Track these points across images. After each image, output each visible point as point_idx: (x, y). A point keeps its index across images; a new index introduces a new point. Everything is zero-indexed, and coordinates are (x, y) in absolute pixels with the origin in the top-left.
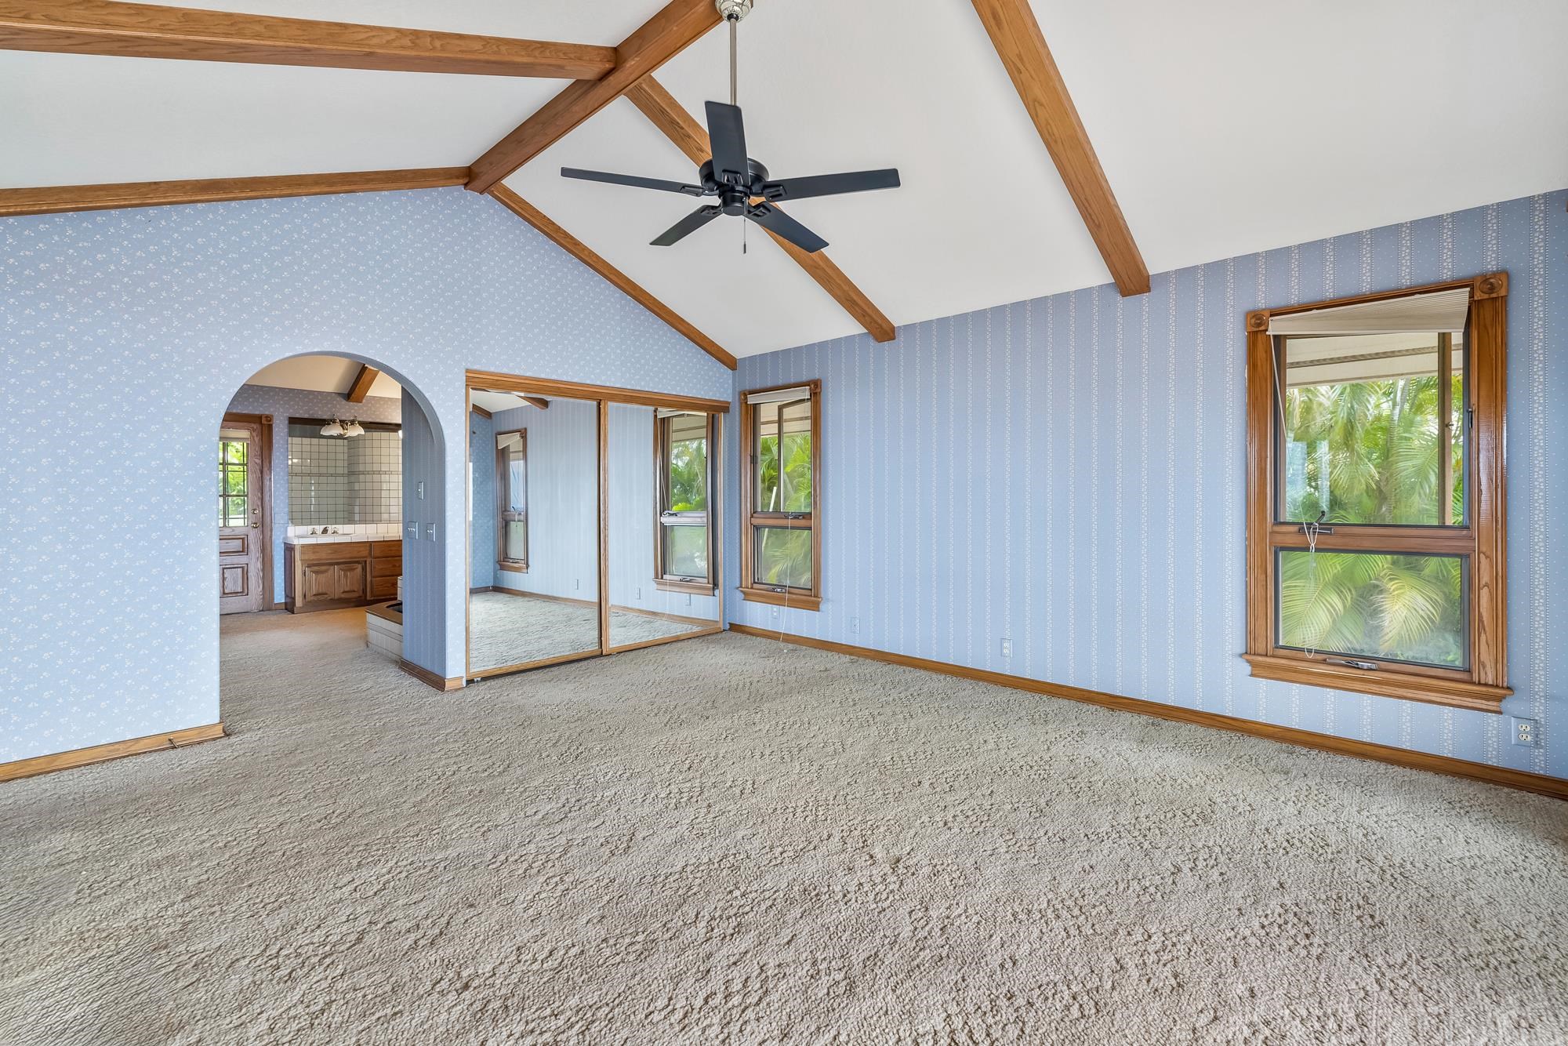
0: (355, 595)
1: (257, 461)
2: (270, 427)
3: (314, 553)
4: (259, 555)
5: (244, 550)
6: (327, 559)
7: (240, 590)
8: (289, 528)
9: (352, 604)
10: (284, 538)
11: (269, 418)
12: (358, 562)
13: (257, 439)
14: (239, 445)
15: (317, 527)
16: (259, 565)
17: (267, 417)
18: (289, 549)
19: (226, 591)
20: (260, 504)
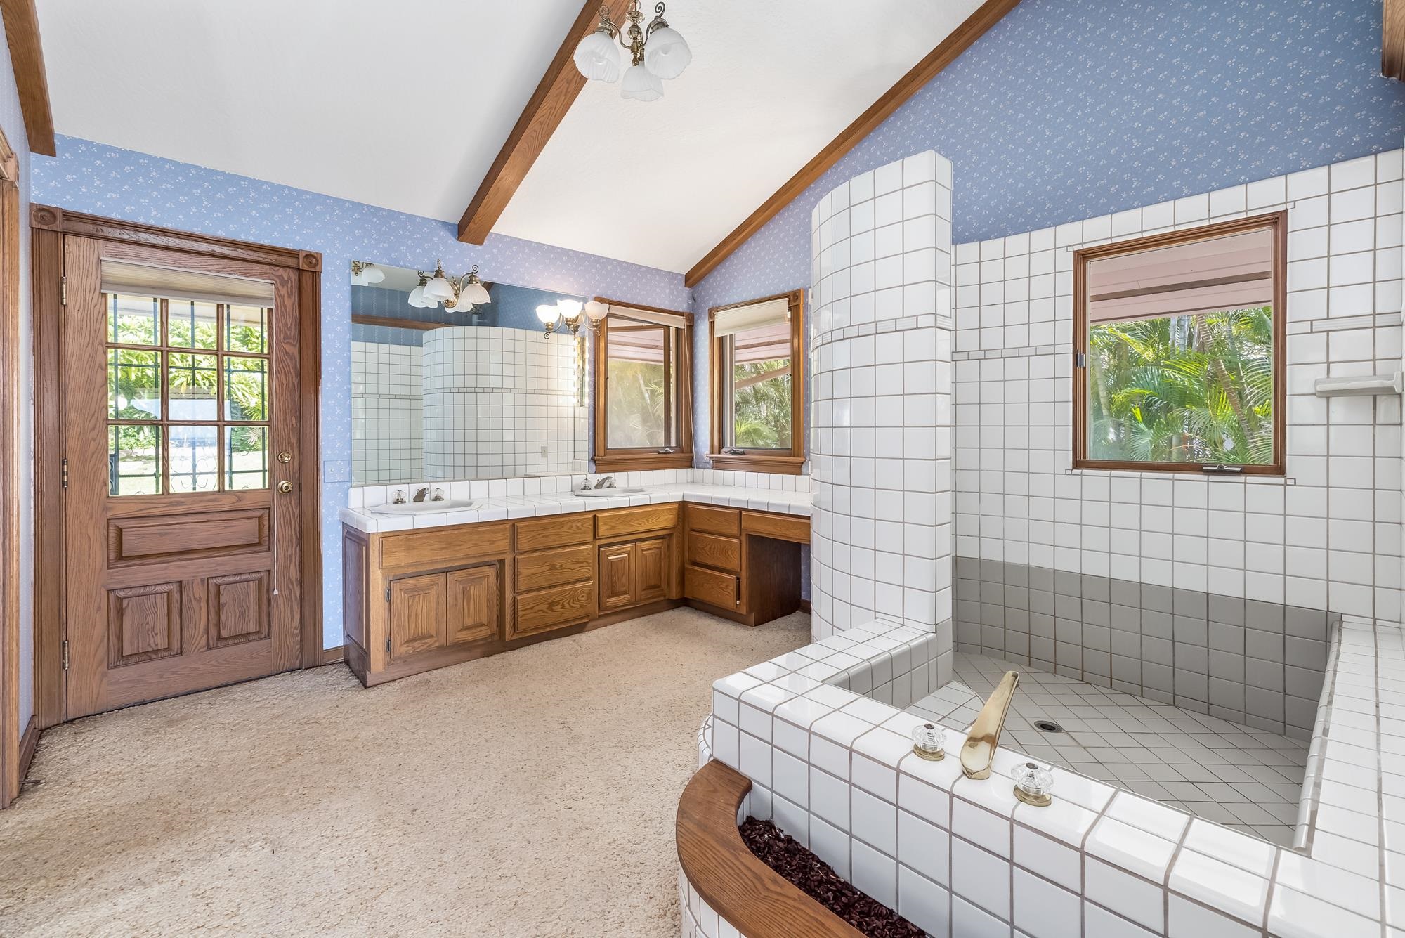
0: (484, 632)
1: (289, 348)
2: (316, 275)
3: (409, 549)
4: (294, 550)
5: (262, 542)
6: (432, 563)
7: (253, 627)
8: (352, 491)
9: (478, 651)
10: (343, 514)
11: (313, 259)
12: (489, 564)
13: (288, 302)
14: (253, 312)
15: (404, 488)
16: (293, 573)
17: (309, 256)
18: (355, 539)
19: (224, 634)
20: (294, 440)
